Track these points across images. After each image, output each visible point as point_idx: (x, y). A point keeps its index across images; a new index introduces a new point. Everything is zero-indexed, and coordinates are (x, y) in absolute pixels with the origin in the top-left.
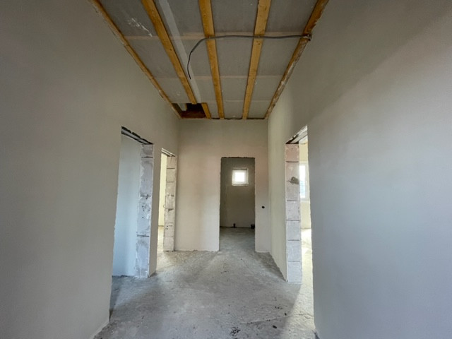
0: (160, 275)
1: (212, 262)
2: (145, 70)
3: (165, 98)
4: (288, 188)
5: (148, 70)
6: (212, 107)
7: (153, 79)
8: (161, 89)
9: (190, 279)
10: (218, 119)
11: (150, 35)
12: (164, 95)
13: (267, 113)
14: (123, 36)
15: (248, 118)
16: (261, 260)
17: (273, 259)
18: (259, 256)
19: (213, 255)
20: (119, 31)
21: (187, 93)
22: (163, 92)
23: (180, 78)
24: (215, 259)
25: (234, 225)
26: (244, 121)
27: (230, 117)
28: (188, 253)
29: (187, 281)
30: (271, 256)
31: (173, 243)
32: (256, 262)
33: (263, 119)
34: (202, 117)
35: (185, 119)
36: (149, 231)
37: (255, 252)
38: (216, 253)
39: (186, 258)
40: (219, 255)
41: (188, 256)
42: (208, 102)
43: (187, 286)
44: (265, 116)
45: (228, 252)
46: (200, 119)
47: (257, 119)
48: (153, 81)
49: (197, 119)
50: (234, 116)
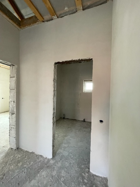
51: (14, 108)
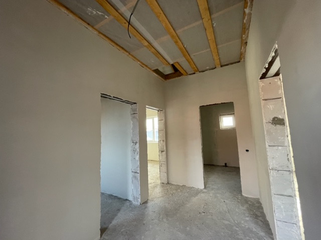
0: (150, 204)
1: (195, 200)
2: (121, 49)
3: (145, 67)
4: (267, 131)
5: (123, 48)
6: (184, 64)
7: (129, 54)
8: (139, 61)
9: (170, 213)
10: (194, 73)
11: (106, 17)
12: (143, 65)
13: (241, 54)
14: (93, 27)
15: (221, 66)
16: (246, 206)
17: (262, 208)
18: (246, 200)
19: (198, 192)
20: (89, 24)
21: (158, 58)
22: (142, 63)
23: (145, 46)
24: (199, 196)
25: (226, 164)
26: (219, 69)
27: (204, 69)
28: (178, 187)
29: (167, 215)
30: (261, 204)
31: (166, 177)
32: (241, 207)
33: (239, 62)
34: (180, 76)
35: (168, 81)
36: (139, 169)
37: (242, 195)
38: (201, 190)
39: (174, 191)
40: (203, 192)
41: (176, 190)
42: (178, 60)
43: (165, 220)
44: (241, 59)
45: (213, 191)
46: (179, 78)
47: (232, 64)
48: (130, 56)
49: (177, 78)
50: (208, 68)
51: (164, 146)
